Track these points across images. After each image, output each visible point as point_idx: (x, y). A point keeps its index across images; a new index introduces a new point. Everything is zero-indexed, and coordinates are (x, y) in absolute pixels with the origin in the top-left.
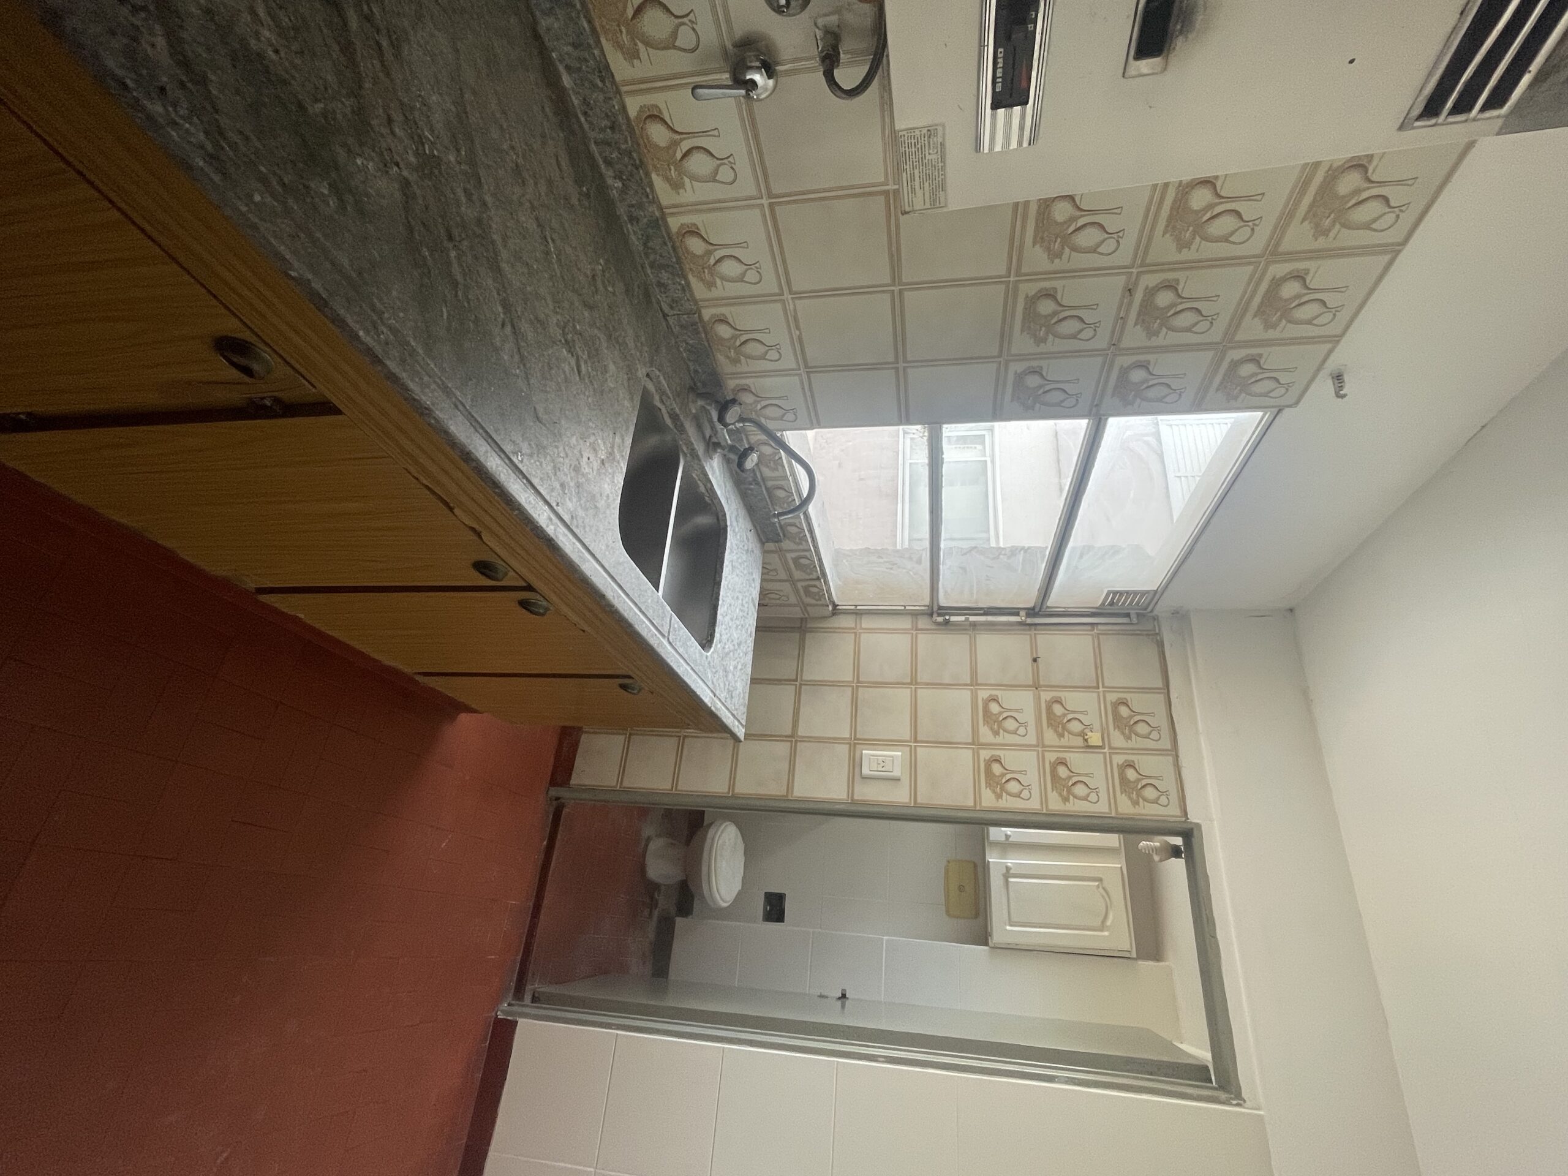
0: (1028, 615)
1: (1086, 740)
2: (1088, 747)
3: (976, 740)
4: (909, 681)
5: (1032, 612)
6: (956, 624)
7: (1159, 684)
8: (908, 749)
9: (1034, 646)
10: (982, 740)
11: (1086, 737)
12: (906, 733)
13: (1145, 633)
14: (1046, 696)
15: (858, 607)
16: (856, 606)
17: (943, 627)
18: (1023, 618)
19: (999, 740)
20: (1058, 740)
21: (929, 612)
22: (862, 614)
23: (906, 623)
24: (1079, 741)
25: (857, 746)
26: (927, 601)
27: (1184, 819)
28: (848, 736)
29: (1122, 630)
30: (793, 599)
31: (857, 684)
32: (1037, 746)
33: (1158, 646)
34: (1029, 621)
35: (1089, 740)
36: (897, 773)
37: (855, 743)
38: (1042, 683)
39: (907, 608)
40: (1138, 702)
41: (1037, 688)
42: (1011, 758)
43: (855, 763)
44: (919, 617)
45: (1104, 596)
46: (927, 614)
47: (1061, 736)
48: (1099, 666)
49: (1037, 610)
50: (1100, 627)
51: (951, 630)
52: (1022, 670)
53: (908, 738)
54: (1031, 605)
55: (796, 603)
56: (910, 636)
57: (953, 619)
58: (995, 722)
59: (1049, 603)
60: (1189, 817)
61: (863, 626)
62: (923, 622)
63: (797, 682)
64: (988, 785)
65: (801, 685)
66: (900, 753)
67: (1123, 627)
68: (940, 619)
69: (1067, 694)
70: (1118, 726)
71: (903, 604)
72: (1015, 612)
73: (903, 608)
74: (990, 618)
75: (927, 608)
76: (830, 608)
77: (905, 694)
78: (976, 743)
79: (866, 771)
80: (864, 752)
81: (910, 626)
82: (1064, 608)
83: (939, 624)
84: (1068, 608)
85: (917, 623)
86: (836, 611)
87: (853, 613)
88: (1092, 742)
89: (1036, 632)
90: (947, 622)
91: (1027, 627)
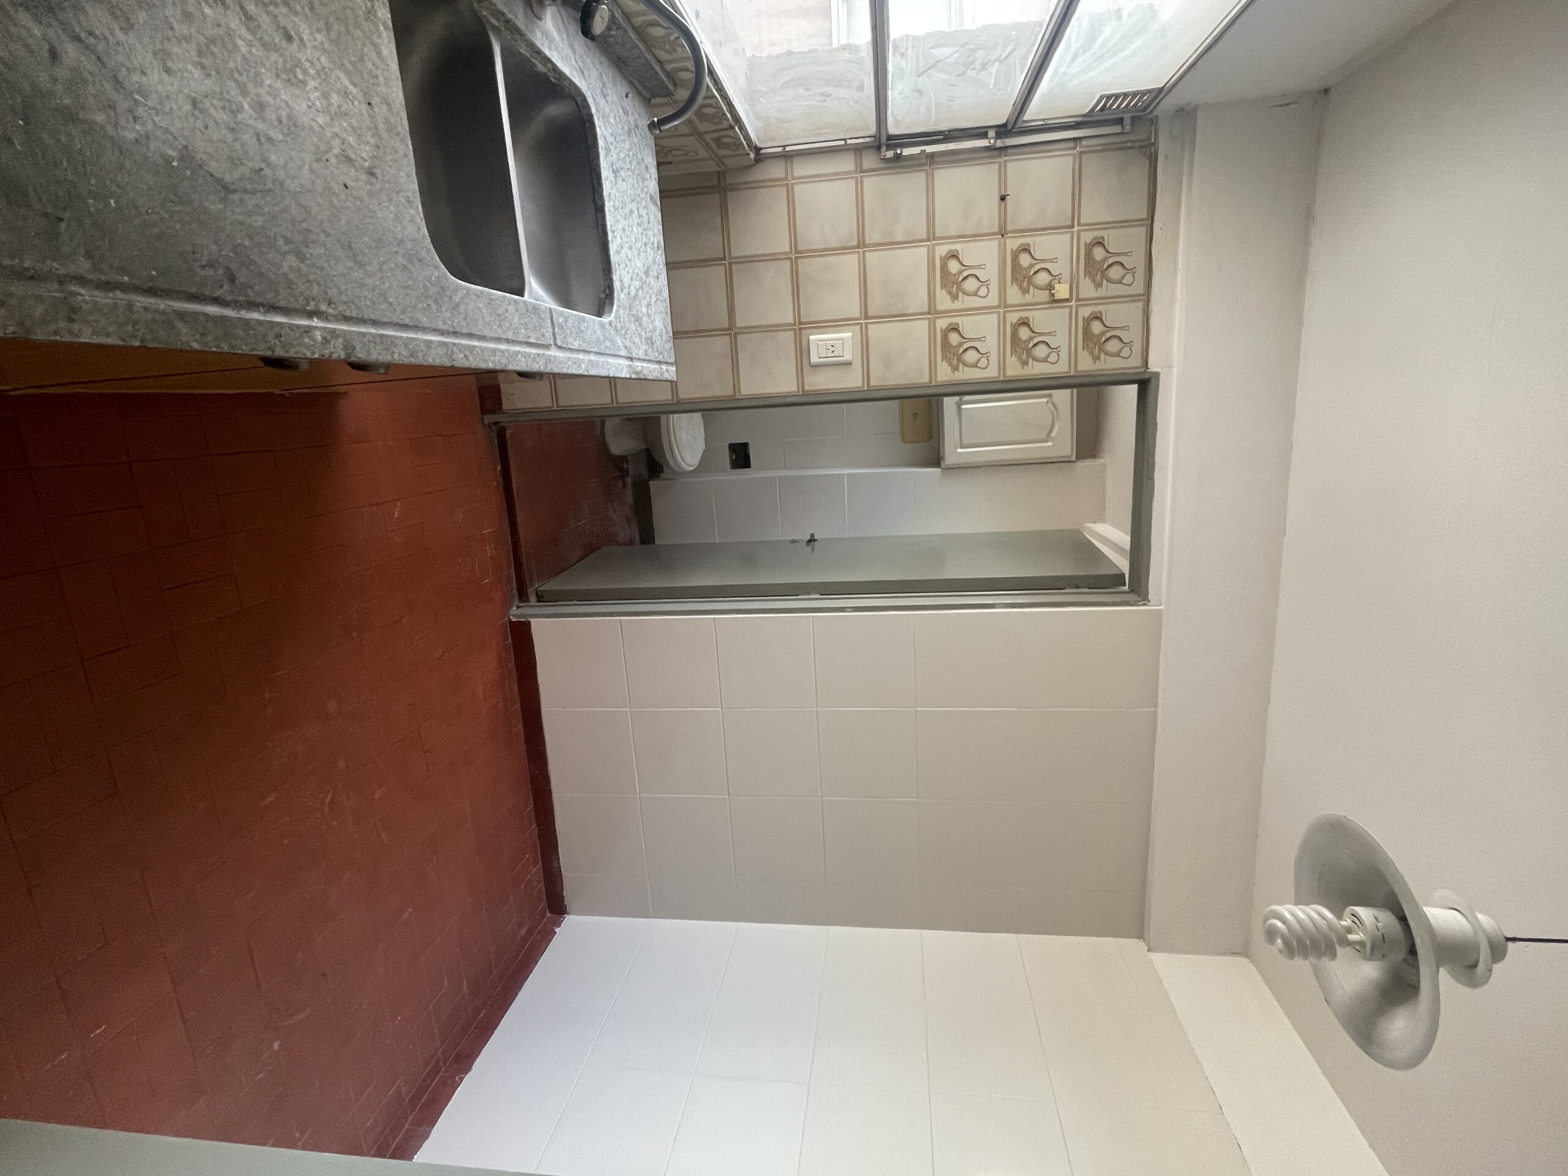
0: (999, 136)
1: (1053, 295)
2: (1054, 301)
3: (933, 309)
4: (855, 243)
5: (1003, 130)
6: (911, 157)
7: (1143, 214)
8: (858, 327)
9: (1003, 180)
10: (939, 307)
11: (1053, 292)
12: (855, 310)
13: (1137, 144)
14: (1013, 244)
15: (788, 149)
16: (784, 147)
17: (894, 165)
18: (992, 141)
19: (957, 305)
20: (1021, 296)
21: (876, 144)
22: (792, 157)
23: (847, 163)
24: (1044, 296)
25: (803, 331)
26: (873, 130)
27: (1144, 369)
28: (792, 321)
29: (1109, 144)
30: (703, 153)
31: (796, 255)
32: (999, 307)
33: (1150, 163)
34: (999, 143)
35: (1056, 295)
36: (848, 357)
37: (800, 327)
38: (1009, 228)
39: (849, 142)
40: (1115, 239)
41: (1002, 235)
42: (970, 326)
43: (802, 350)
44: (864, 153)
45: (1095, 101)
46: (873, 147)
47: (1025, 291)
48: (1076, 199)
49: (1009, 127)
50: (1084, 143)
51: (903, 167)
52: (987, 213)
53: (858, 315)
54: (1002, 121)
55: (708, 156)
56: (853, 181)
57: (907, 152)
58: (953, 284)
59: (1027, 116)
60: (1149, 366)
61: (795, 174)
62: (870, 160)
63: (726, 261)
64: (944, 357)
65: (730, 264)
66: (850, 334)
67: (1112, 140)
68: (890, 154)
69: (1037, 239)
70: (1089, 272)
71: (843, 137)
72: (980, 133)
73: (843, 142)
74: (952, 146)
75: (872, 139)
76: (752, 155)
77: (851, 261)
78: (932, 311)
79: (814, 359)
80: (811, 337)
81: (853, 168)
82: (1044, 120)
83: (889, 160)
84: (1048, 119)
85: (861, 160)
86: (760, 156)
87: (781, 156)
88: (1058, 296)
89: (1007, 158)
90: (898, 157)
91: (995, 153)
